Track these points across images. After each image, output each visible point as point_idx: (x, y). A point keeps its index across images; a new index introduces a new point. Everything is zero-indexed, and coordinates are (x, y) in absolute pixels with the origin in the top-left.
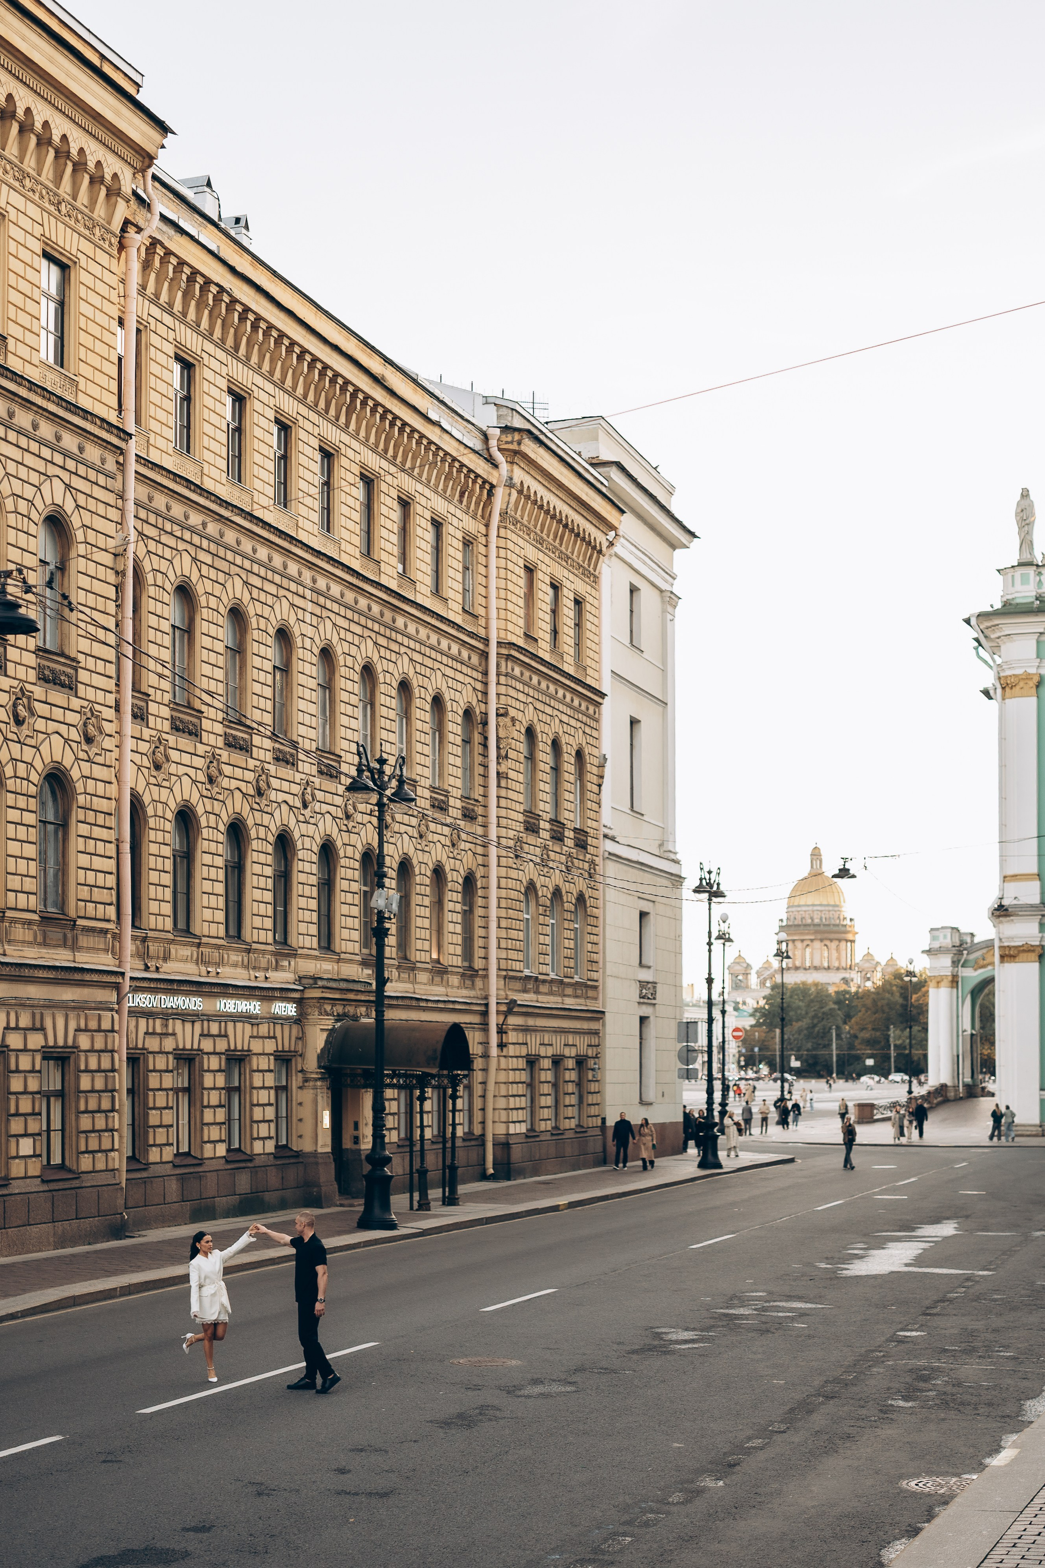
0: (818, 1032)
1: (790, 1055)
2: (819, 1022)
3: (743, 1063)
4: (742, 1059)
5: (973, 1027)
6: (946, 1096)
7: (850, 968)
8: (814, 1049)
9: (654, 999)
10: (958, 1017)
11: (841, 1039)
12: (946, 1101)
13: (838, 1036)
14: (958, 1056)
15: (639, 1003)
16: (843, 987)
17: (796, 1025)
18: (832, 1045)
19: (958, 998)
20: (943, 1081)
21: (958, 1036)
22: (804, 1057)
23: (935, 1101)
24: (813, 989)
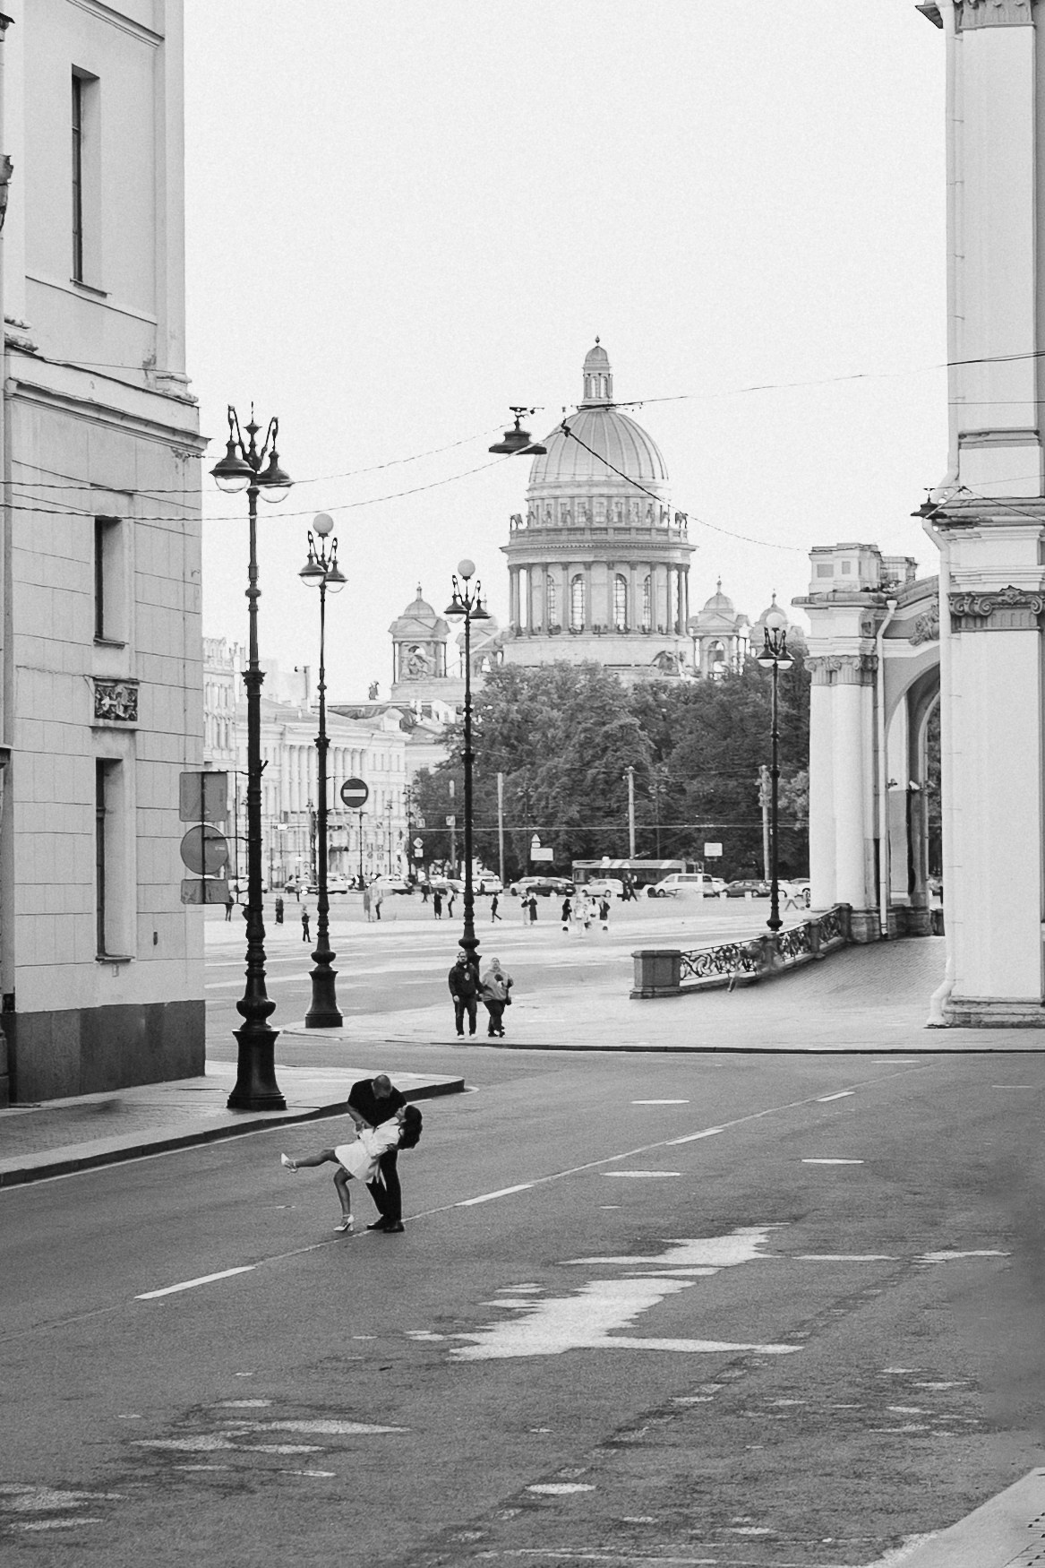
0: (594, 780)
1: (530, 835)
2: (596, 757)
3: (419, 853)
4: (418, 842)
5: (912, 776)
6: (850, 934)
7: (678, 631)
8: (584, 819)
9: (133, 718)
10: (876, 751)
11: (648, 797)
12: (850, 944)
13: (641, 788)
14: (877, 842)
15: (95, 729)
16: (656, 676)
17: (547, 765)
18: (627, 809)
19: (875, 707)
20: (841, 900)
21: (876, 795)
22: (563, 837)
23: (823, 946)
24: (583, 679)
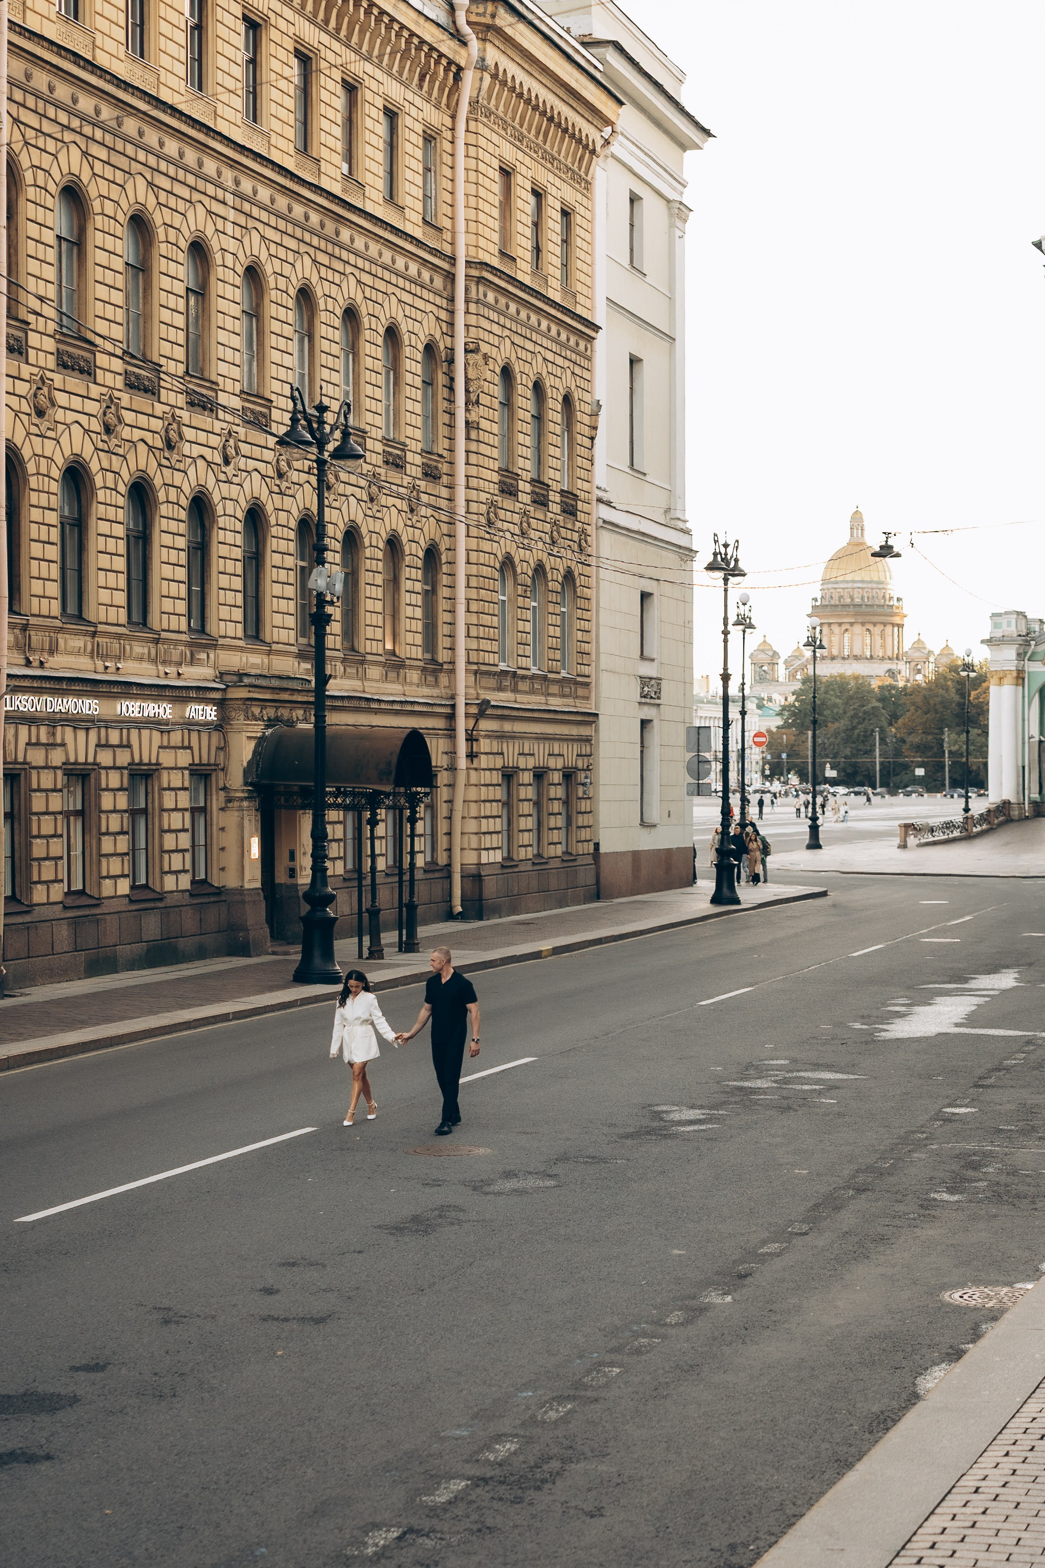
0: (858, 735)
1: (825, 763)
2: (859, 723)
3: (767, 772)
4: (767, 767)
5: (1042, 733)
6: (1009, 815)
7: (897, 659)
8: (853, 755)
9: (659, 698)
10: (1023, 720)
11: (886, 744)
12: (1009, 821)
13: (883, 740)
14: (1024, 767)
15: (640, 703)
16: (889, 681)
17: (833, 727)
18: (875, 750)
19: (1023, 697)
20: (1005, 797)
21: (1024, 743)
22: (842, 765)
23: (996, 822)
24: (852, 683)
